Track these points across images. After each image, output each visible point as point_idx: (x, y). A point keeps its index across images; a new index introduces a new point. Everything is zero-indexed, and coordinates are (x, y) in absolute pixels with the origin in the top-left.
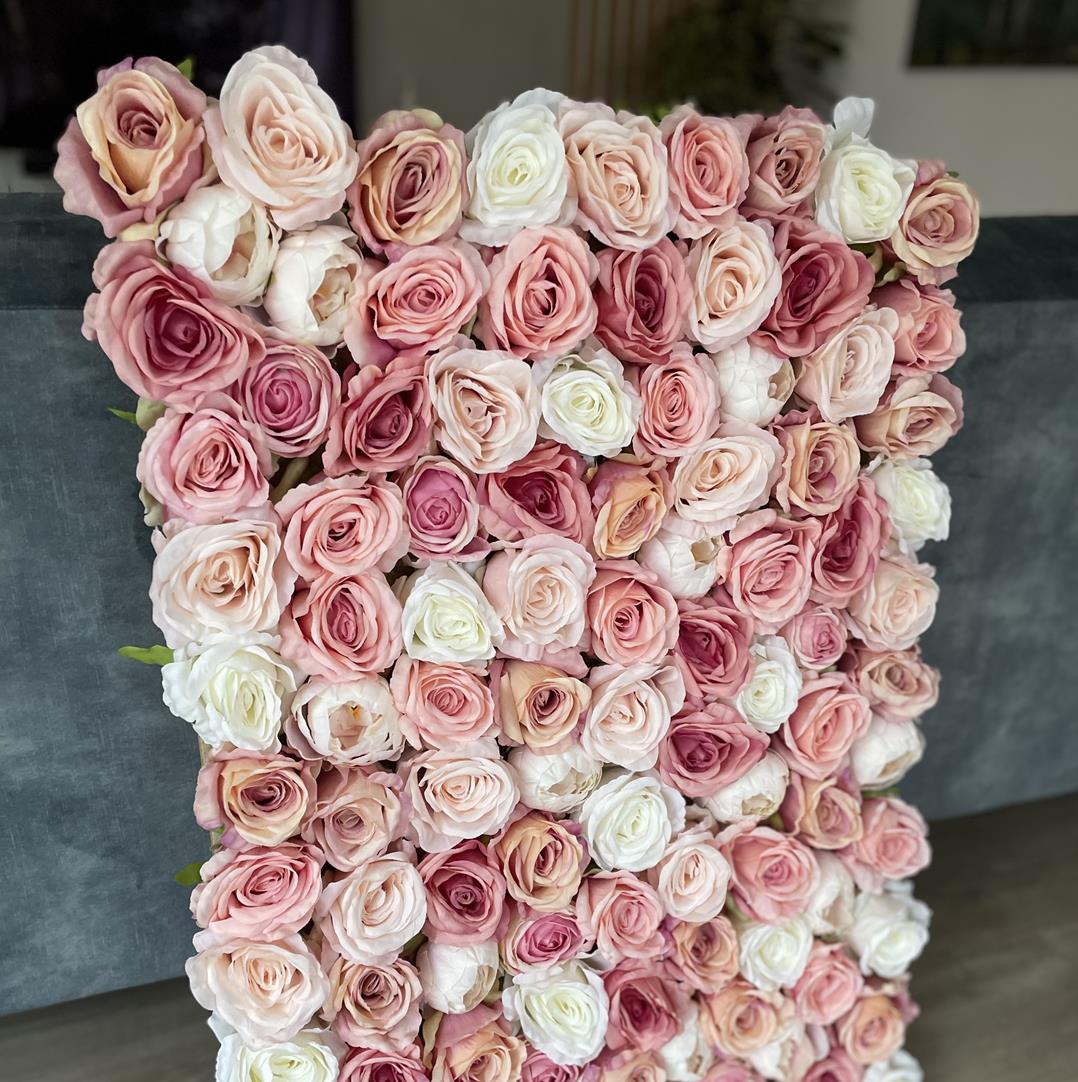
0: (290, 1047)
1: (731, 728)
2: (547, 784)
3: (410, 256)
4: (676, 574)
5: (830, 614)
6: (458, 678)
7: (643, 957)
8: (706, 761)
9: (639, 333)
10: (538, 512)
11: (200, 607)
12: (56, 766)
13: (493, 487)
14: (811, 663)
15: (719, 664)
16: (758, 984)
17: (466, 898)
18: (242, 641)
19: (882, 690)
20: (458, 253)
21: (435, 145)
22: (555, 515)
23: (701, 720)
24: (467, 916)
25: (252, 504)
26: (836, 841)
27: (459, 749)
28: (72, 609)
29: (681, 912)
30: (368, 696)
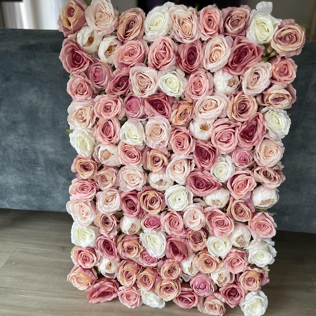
0: (85, 228)
1: (209, 178)
2: (155, 181)
3: (129, 42)
4: (196, 132)
5: (247, 152)
6: (133, 149)
7: (178, 235)
8: (202, 186)
9: (187, 65)
10: (158, 110)
11: (75, 121)
12: (58, 156)
13: (145, 101)
14: (238, 165)
15: (207, 159)
16: (211, 253)
17: (131, 205)
18: (84, 130)
19: (261, 178)
20: (140, 42)
21: (136, 16)
22: (163, 111)
23: (199, 174)
24: (131, 210)
25: (88, 99)
26: (242, 220)
27: (131, 166)
28: (62, 121)
29: (191, 227)
30: (111, 149)
